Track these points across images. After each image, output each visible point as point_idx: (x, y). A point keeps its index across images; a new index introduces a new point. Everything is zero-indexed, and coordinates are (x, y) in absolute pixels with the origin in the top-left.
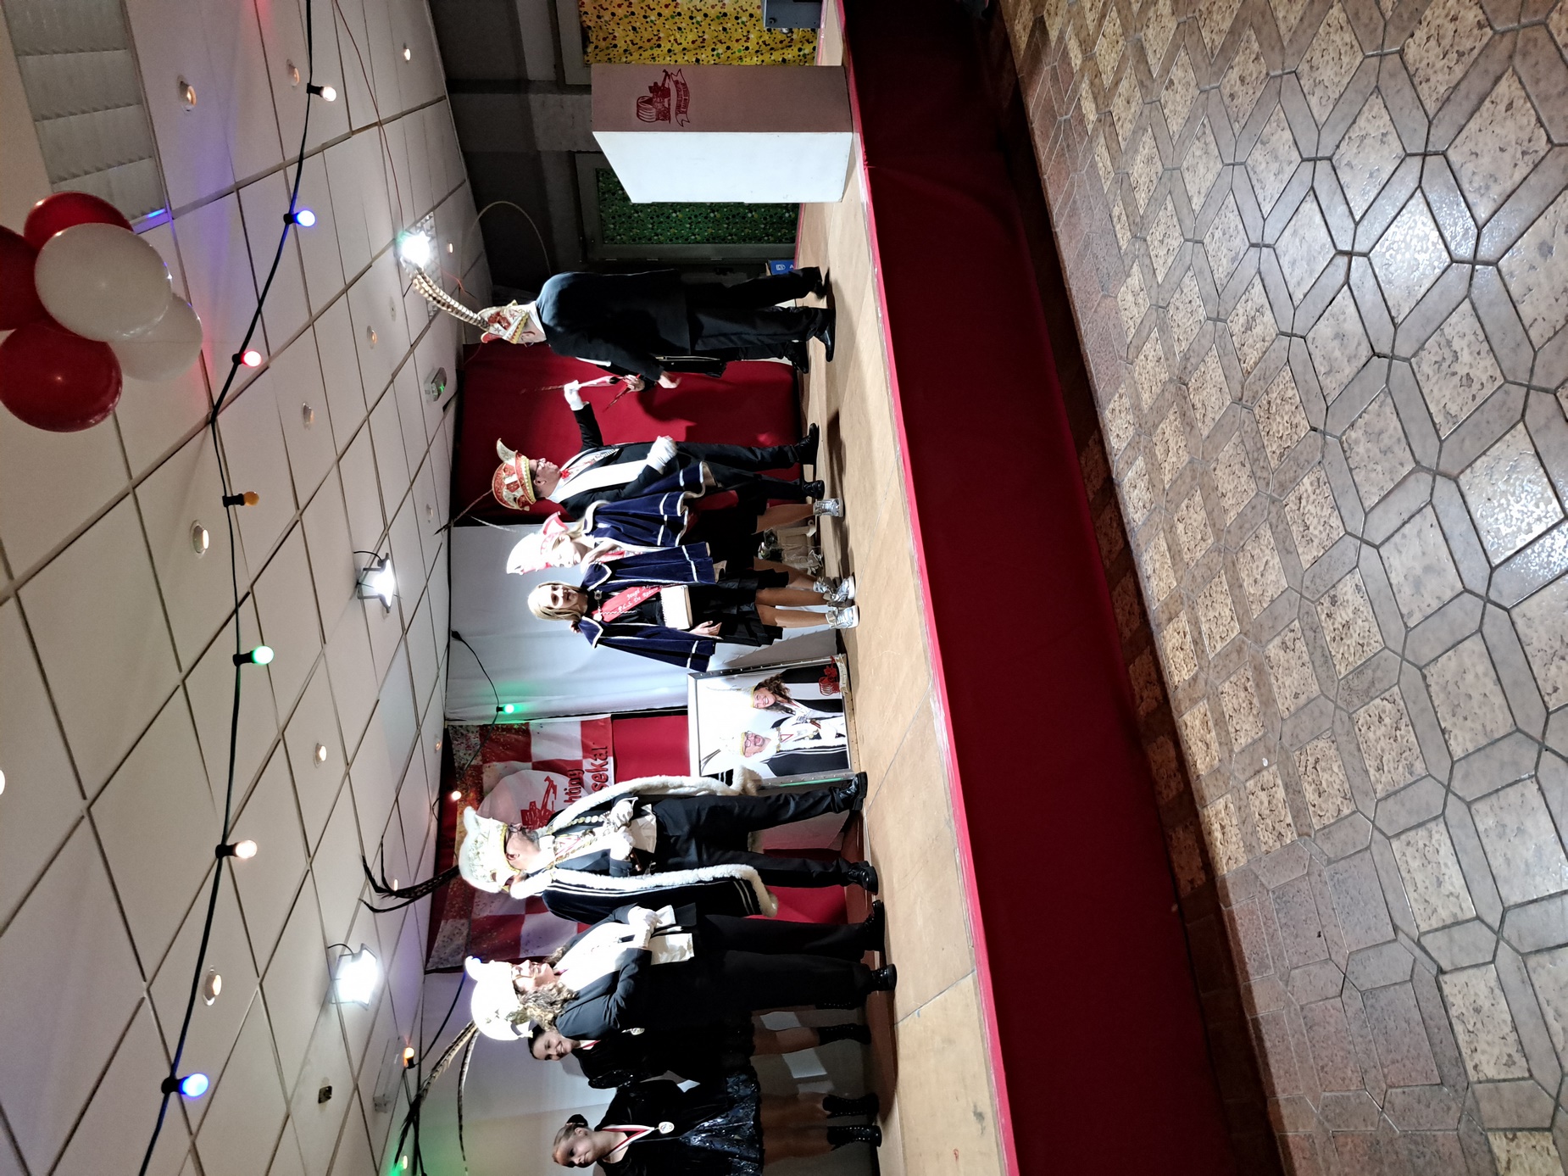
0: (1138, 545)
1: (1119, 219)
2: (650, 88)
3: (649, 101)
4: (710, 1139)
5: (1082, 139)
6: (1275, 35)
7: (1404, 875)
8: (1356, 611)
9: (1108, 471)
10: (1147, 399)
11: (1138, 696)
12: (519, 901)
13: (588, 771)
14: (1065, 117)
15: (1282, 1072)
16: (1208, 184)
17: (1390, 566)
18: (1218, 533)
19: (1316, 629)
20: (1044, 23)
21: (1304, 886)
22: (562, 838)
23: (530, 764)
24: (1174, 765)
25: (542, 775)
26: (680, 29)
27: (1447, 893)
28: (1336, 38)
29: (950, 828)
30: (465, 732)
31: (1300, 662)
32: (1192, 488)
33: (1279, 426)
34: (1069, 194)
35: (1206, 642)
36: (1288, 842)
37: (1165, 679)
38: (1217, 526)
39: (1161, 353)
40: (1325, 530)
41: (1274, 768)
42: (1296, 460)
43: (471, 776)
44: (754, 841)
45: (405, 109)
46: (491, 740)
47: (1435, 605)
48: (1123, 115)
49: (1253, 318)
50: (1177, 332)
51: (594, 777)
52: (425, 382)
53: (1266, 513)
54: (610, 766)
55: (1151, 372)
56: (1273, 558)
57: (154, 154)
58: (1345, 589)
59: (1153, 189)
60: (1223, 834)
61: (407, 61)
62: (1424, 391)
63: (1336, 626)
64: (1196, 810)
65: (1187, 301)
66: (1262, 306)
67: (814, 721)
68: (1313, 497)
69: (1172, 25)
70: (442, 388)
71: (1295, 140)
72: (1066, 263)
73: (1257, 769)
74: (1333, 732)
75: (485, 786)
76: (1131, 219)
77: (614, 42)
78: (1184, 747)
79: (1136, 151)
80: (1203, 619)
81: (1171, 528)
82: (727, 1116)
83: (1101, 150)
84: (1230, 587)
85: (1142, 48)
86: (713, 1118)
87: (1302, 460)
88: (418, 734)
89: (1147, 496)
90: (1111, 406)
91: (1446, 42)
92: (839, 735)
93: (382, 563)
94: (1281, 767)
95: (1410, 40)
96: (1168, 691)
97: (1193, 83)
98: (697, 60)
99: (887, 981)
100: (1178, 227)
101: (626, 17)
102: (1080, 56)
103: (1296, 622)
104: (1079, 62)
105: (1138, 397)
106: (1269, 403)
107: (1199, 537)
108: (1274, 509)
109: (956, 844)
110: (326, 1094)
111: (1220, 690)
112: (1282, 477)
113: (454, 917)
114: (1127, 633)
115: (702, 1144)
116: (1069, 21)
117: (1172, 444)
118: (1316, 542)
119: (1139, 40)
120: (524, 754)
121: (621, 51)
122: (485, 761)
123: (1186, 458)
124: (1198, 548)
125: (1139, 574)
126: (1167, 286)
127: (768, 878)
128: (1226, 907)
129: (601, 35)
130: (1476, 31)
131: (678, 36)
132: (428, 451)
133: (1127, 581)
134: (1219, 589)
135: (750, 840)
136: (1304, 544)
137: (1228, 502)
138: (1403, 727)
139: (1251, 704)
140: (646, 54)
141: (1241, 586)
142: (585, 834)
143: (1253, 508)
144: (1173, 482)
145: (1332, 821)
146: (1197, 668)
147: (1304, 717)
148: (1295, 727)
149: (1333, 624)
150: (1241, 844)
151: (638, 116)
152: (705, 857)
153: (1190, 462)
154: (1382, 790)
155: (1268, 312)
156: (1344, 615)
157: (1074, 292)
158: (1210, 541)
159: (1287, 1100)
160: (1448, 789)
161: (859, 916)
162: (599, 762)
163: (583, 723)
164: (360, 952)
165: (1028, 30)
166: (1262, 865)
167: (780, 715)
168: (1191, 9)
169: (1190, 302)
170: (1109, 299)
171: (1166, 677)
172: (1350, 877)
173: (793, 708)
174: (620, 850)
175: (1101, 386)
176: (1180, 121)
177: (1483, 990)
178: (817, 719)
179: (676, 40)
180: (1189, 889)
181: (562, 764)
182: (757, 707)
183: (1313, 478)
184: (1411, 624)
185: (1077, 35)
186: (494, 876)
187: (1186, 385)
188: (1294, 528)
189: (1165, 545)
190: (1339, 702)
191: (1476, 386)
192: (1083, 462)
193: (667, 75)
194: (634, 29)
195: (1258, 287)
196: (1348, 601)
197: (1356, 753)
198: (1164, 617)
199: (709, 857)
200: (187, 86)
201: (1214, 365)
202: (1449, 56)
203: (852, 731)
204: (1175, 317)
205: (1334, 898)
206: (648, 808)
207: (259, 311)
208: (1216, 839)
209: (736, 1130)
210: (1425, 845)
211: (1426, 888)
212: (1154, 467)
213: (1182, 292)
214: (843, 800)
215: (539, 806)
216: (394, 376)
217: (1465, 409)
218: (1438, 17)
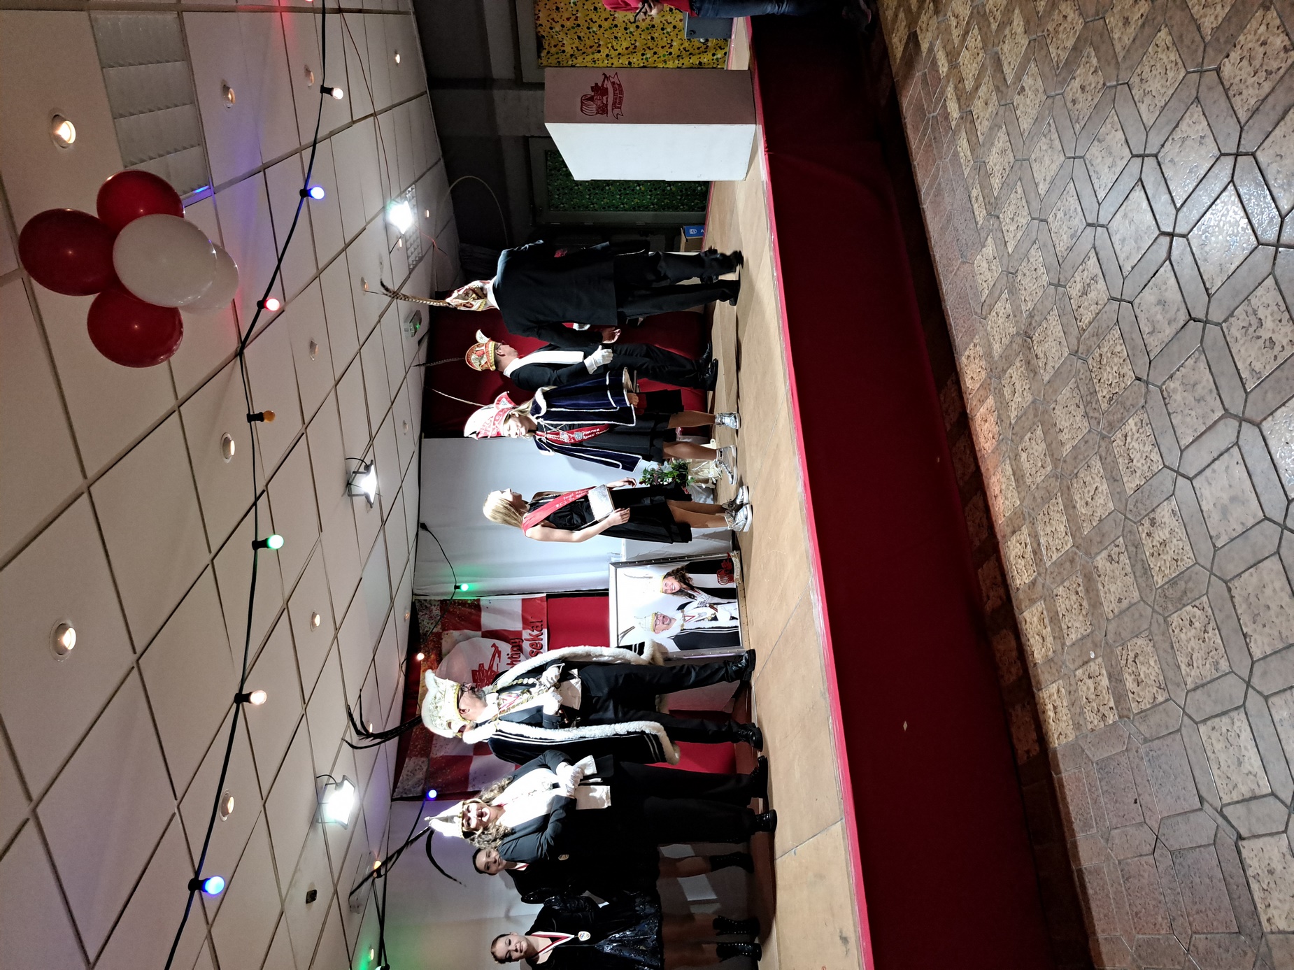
0: (988, 469)
1: (977, 199)
2: (592, 88)
3: (591, 99)
4: (619, 948)
5: (947, 133)
6: (1111, 52)
7: (1209, 754)
8: (1172, 531)
9: (964, 407)
10: (997, 349)
11: (984, 595)
12: (470, 745)
13: (527, 640)
14: (932, 114)
15: (1102, 916)
16: (1052, 173)
17: (1202, 495)
18: (1056, 462)
19: (1138, 546)
20: (917, 37)
21: (1124, 760)
22: (504, 695)
23: (480, 633)
24: (1014, 654)
25: (489, 642)
26: (616, 38)
27: (1246, 772)
28: (1163, 56)
29: (825, 698)
30: (429, 605)
31: (1123, 572)
32: (1034, 424)
33: (1109, 375)
34: (935, 177)
35: (1044, 552)
36: (1111, 722)
37: (1009, 582)
38: (1055, 456)
39: (1010, 311)
40: (1146, 463)
41: (1100, 660)
42: (1122, 403)
43: (431, 641)
44: (661, 701)
45: (396, 102)
46: (449, 612)
47: (1240, 529)
48: (982, 115)
49: (1089, 285)
50: (1023, 294)
51: (531, 645)
52: (405, 322)
53: (1096, 447)
54: (545, 637)
55: (1001, 327)
56: (1102, 484)
57: (201, 142)
58: (1162, 513)
59: (1005, 176)
60: (1055, 713)
61: (397, 64)
62: (1232, 350)
63: (1154, 544)
64: (1033, 692)
65: (1033, 269)
66: (1096, 276)
67: (712, 606)
68: (1137, 435)
69: (1024, 41)
70: (418, 327)
71: (1126, 139)
72: (932, 234)
73: (1085, 660)
74: (1151, 633)
75: (444, 650)
76: (987, 201)
77: (562, 48)
78: (1023, 640)
79: (992, 144)
80: (1042, 533)
81: (1016, 456)
82: (635, 930)
83: (963, 143)
84: (1065, 507)
85: (999, 60)
86: (623, 930)
87: (1128, 403)
88: (392, 606)
89: (996, 429)
90: (967, 353)
91: (1257, 63)
92: (733, 618)
93: (367, 468)
94: (1106, 659)
95: (1226, 60)
96: (1011, 592)
97: (1041, 90)
98: (630, 63)
99: (769, 823)
100: (1026, 207)
101: (573, 28)
102: (946, 65)
103: (1121, 539)
104: (945, 70)
105: (990, 345)
106: (1101, 355)
107: (1040, 465)
108: (1103, 444)
109: (829, 713)
110: (312, 896)
111: (1055, 593)
112: (1111, 417)
113: (416, 756)
114: (977, 543)
115: (613, 951)
116: (938, 36)
117: (1018, 386)
118: (1138, 474)
119: (997, 53)
120: (477, 625)
121: (568, 55)
122: (444, 630)
123: (1030, 398)
124: (1039, 474)
125: (988, 494)
126: (1016, 256)
127: (674, 735)
128: (1056, 774)
129: (553, 43)
130: (1282, 54)
131: (615, 44)
132: (405, 377)
133: (977, 499)
134: (1056, 509)
135: (657, 701)
136: (1129, 474)
137: (1064, 436)
138: (1210, 630)
139: (1081, 605)
140: (589, 58)
141: (1074, 507)
142: (523, 693)
143: (1086, 442)
144: (1019, 418)
145: (1148, 706)
146: (1036, 574)
147: (1126, 619)
148: (1118, 627)
149: (1152, 541)
150: (1071, 722)
151: (582, 110)
152: (620, 715)
153: (1033, 402)
154: (1192, 682)
155: (1101, 281)
156: (1161, 533)
157: (937, 258)
158: (1049, 468)
159: (1106, 939)
160: (1248, 684)
161: (746, 768)
162: (536, 633)
163: (523, 600)
164: (342, 782)
165: (904, 42)
166: (1089, 741)
167: (684, 600)
168: (1041, 29)
169: (1035, 270)
170: (967, 265)
171: (1010, 581)
172: (1162, 755)
173: (695, 594)
174: (551, 706)
175: (959, 337)
176: (1029, 120)
177: (1276, 856)
178: (715, 604)
179: (612, 47)
180: (1025, 758)
181: (506, 634)
182: (665, 592)
183: (1137, 419)
184: (1219, 544)
185: (944, 47)
186: (449, 725)
187: (1031, 338)
188: (1120, 460)
189: (1010, 470)
190: (1156, 607)
191: (1278, 348)
192: (942, 399)
193: (606, 77)
194: (579, 38)
195: (1093, 260)
196: (1165, 524)
197: (1170, 651)
198: (1008, 530)
199: (625, 714)
200: (228, 88)
201: (1054, 323)
202: (1259, 74)
203: (743, 615)
204: (1022, 282)
205: (1149, 771)
206: (575, 672)
207: (278, 268)
208: (1049, 718)
209: (642, 942)
210: (1228, 730)
211: (1229, 767)
212: (1002, 406)
213: (1029, 261)
214: (735, 672)
215: (486, 667)
216: (381, 316)
217: (1268, 367)
218: (1250, 42)
